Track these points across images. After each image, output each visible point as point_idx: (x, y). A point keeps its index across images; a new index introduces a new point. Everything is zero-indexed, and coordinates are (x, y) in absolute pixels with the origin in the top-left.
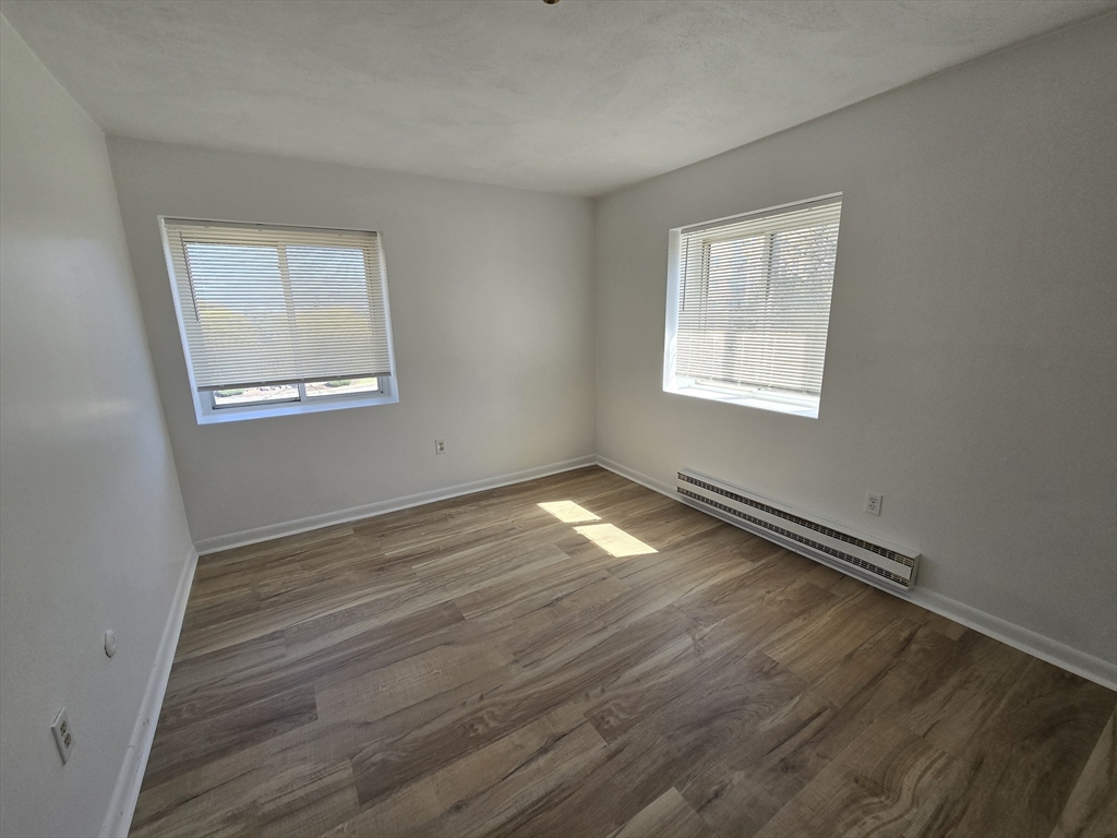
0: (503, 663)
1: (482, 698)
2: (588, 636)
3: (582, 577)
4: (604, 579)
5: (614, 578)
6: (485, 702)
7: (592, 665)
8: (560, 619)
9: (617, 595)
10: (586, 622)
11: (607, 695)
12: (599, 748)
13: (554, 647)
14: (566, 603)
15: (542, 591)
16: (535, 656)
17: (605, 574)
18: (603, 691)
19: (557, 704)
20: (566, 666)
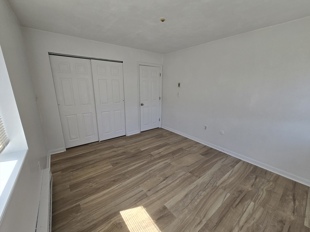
0: (172, 163)
1: (173, 158)
2: (154, 169)
3: (158, 191)
4: (149, 190)
5: (145, 191)
6: (173, 157)
7: (153, 163)
8: (162, 173)
9: (145, 183)
10: (155, 173)
11: (150, 159)
12: (152, 153)
13: (162, 166)
14: (162, 179)
15: (171, 183)
16: (166, 164)
17: (148, 193)
18: (151, 159)
19: (159, 157)
20: (159, 162)
